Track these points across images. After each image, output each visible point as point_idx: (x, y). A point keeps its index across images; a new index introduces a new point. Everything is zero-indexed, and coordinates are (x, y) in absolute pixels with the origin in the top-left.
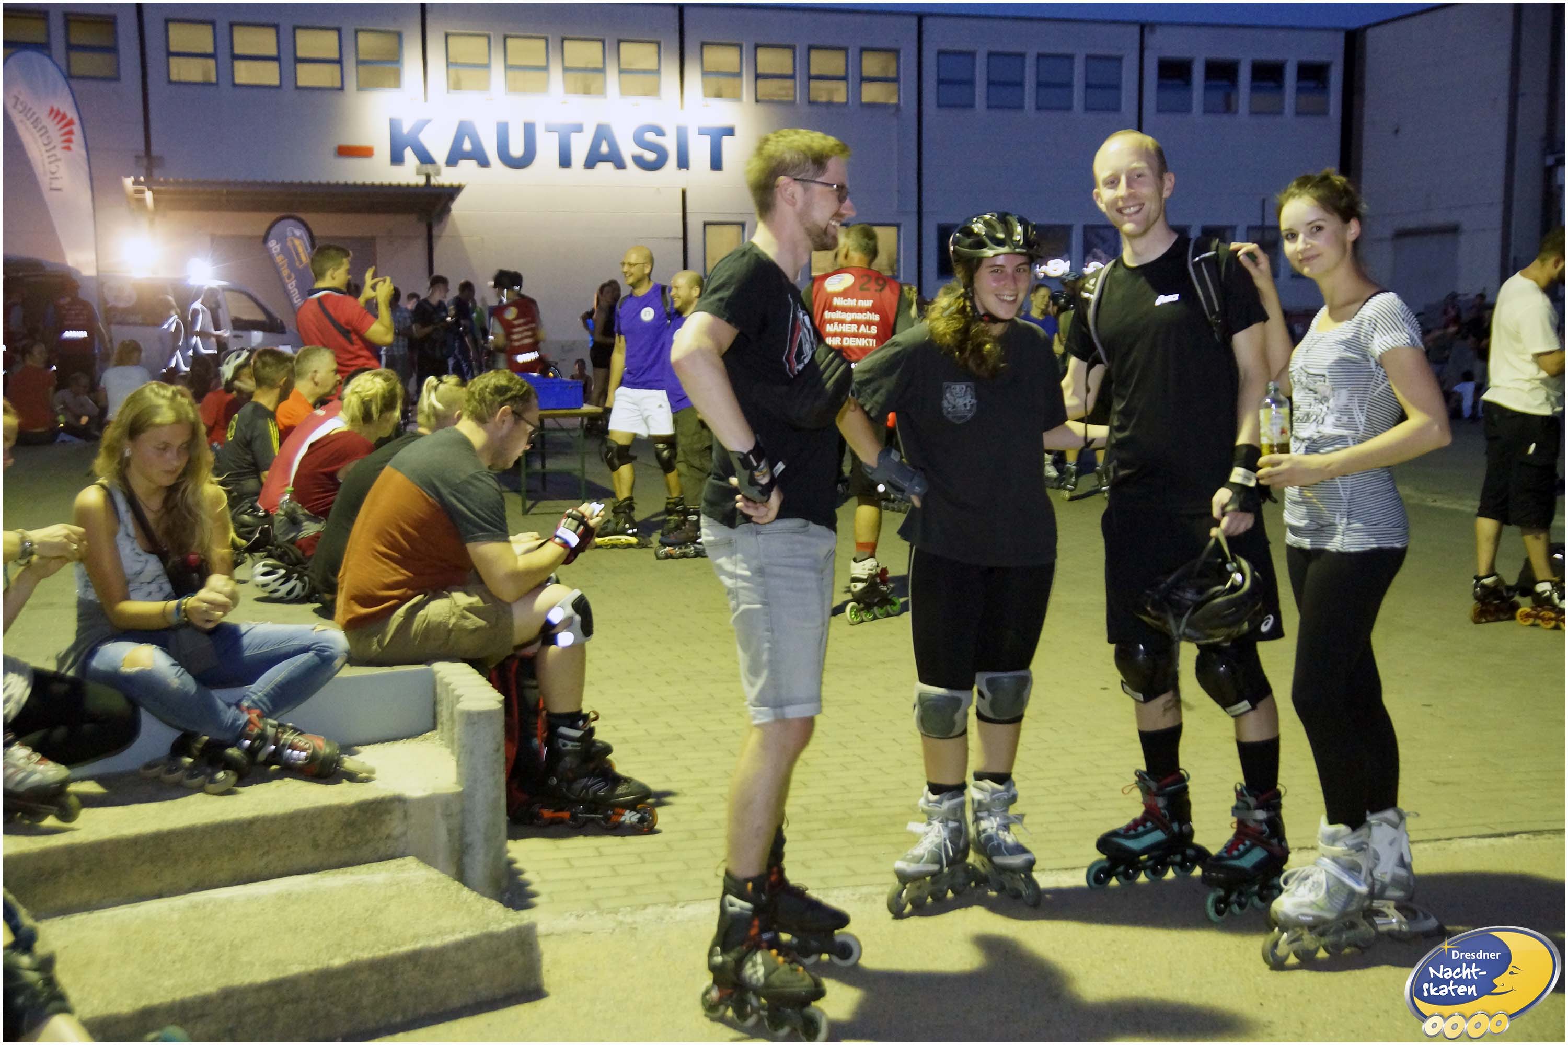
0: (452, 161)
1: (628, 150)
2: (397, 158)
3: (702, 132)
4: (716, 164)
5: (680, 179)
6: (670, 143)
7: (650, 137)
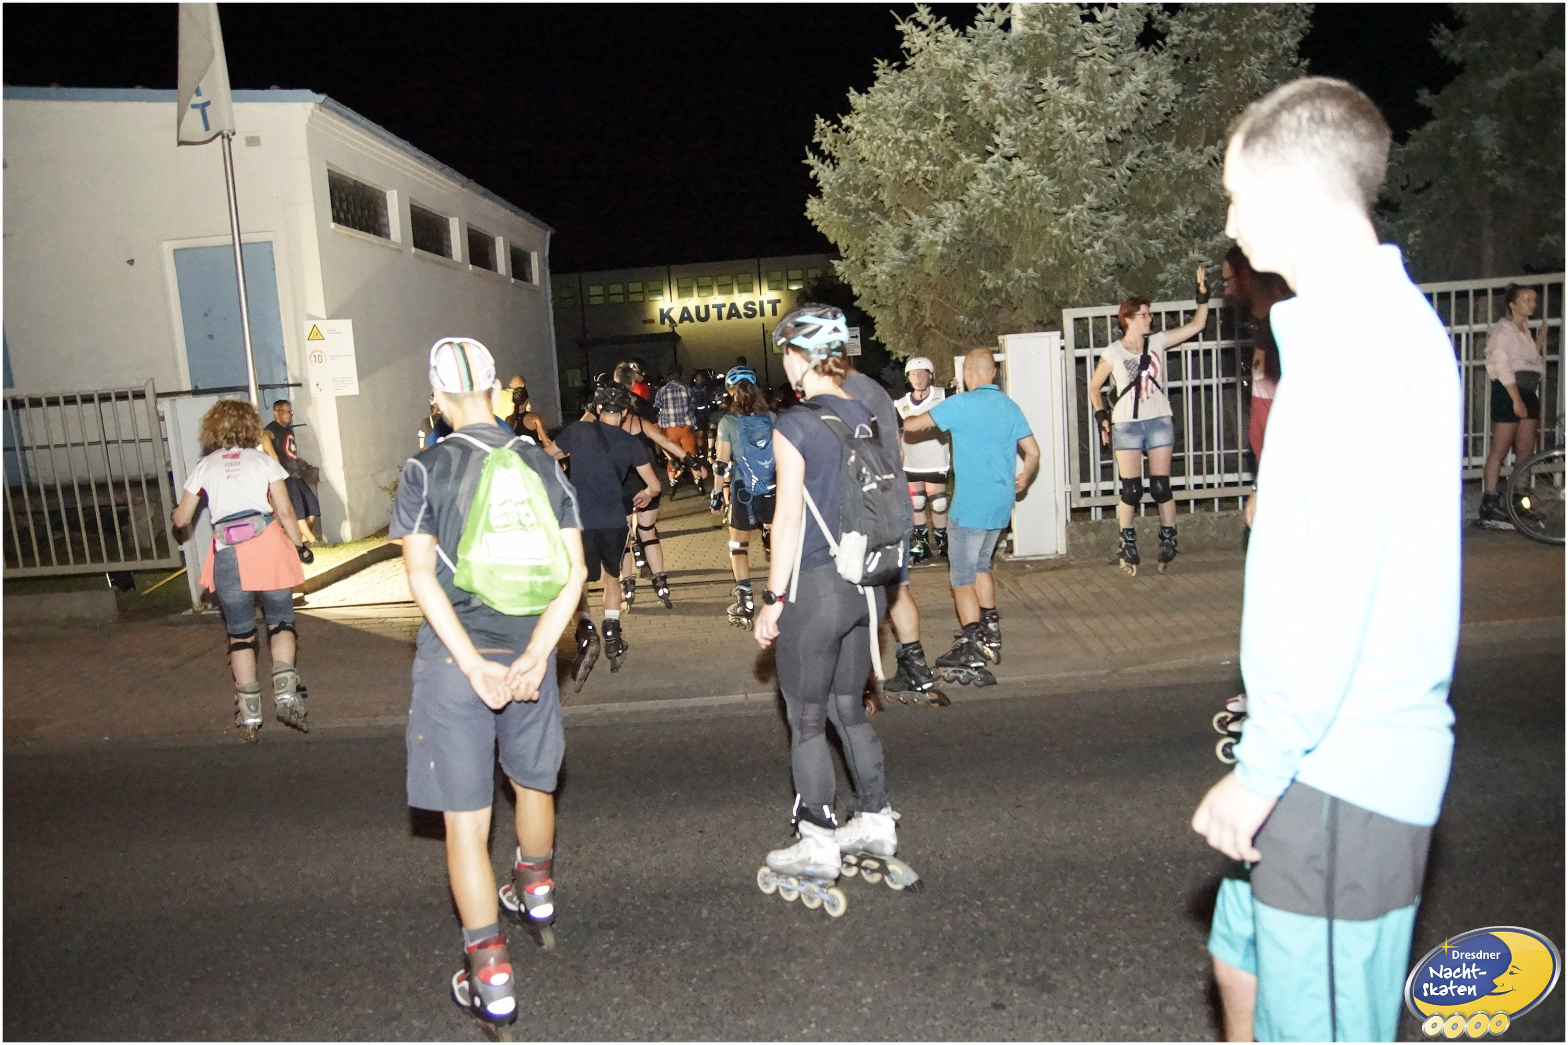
0: (681, 321)
1: (742, 310)
2: (663, 322)
3: (769, 302)
4: (774, 312)
5: (762, 320)
6: (757, 307)
7: (750, 306)
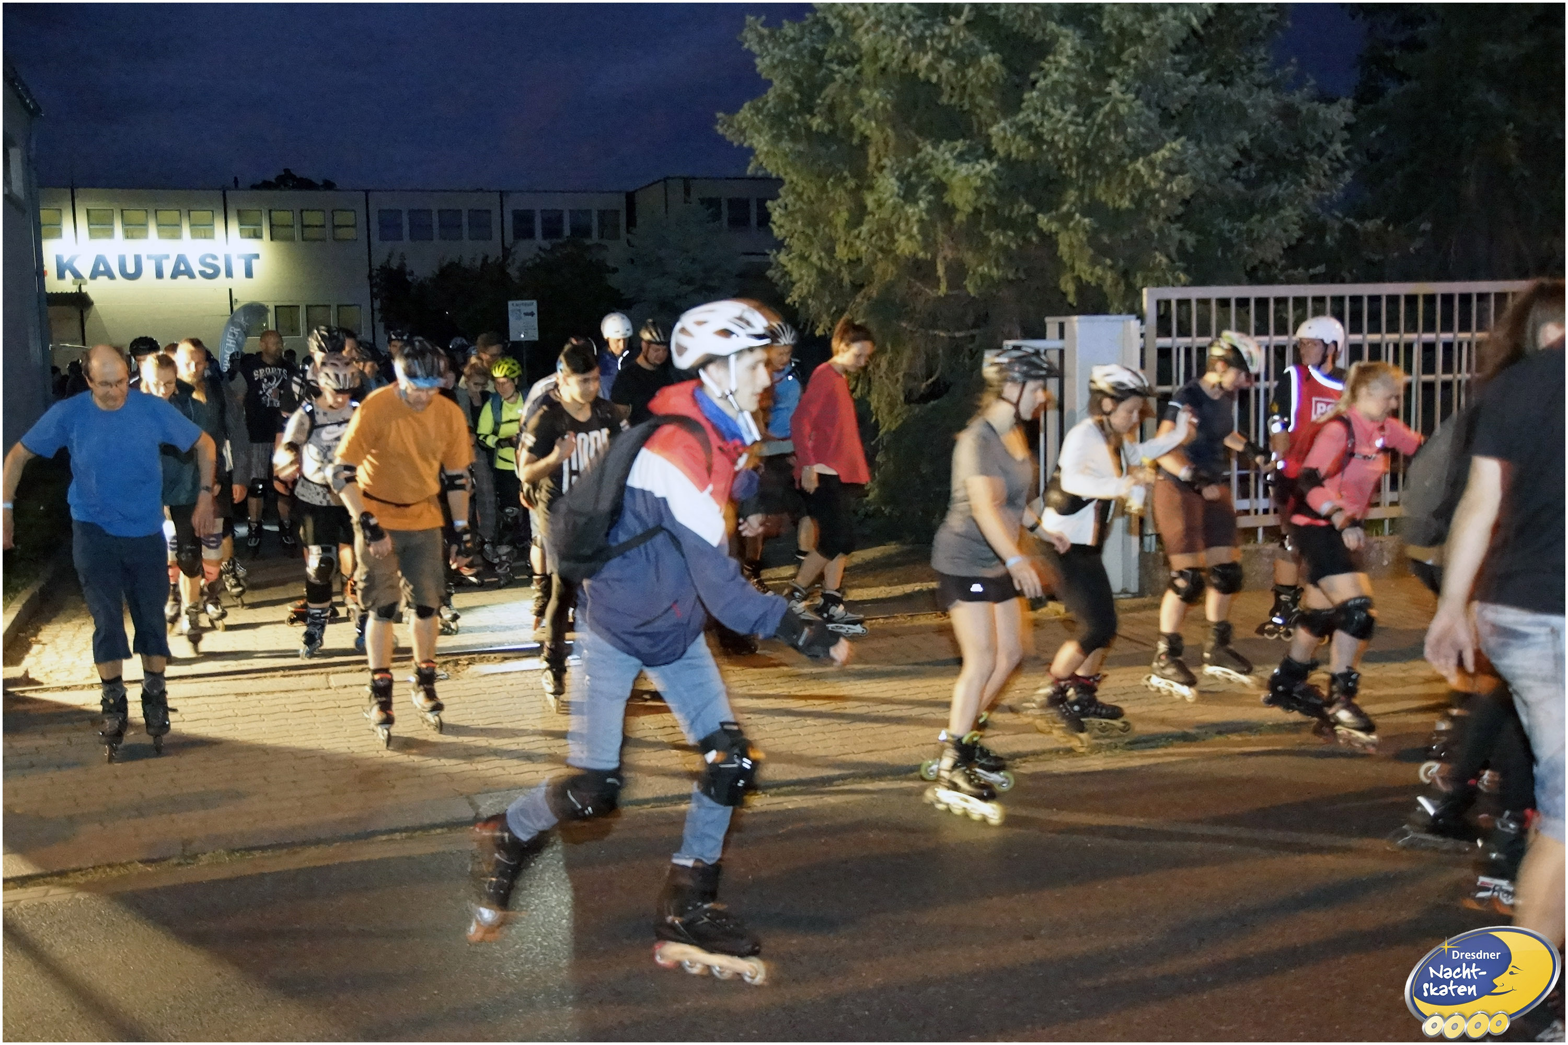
0: (93, 277)
1: (196, 268)
2: (62, 276)
3: (239, 257)
4: (249, 274)
5: (229, 283)
6: (221, 264)
7: (209, 260)
